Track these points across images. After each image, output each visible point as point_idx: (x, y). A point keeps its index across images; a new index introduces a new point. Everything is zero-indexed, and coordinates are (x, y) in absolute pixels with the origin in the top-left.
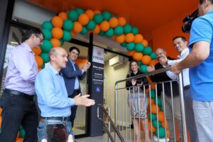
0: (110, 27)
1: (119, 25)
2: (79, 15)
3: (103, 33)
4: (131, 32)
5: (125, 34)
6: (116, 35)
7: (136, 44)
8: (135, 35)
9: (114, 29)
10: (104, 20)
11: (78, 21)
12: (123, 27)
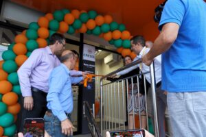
0: (97, 25)
1: (105, 23)
2: (64, 15)
3: (90, 31)
4: (118, 29)
5: (111, 31)
6: (103, 33)
7: (123, 40)
8: (121, 32)
9: (100, 26)
10: (90, 19)
11: (63, 20)
12: (110, 24)
